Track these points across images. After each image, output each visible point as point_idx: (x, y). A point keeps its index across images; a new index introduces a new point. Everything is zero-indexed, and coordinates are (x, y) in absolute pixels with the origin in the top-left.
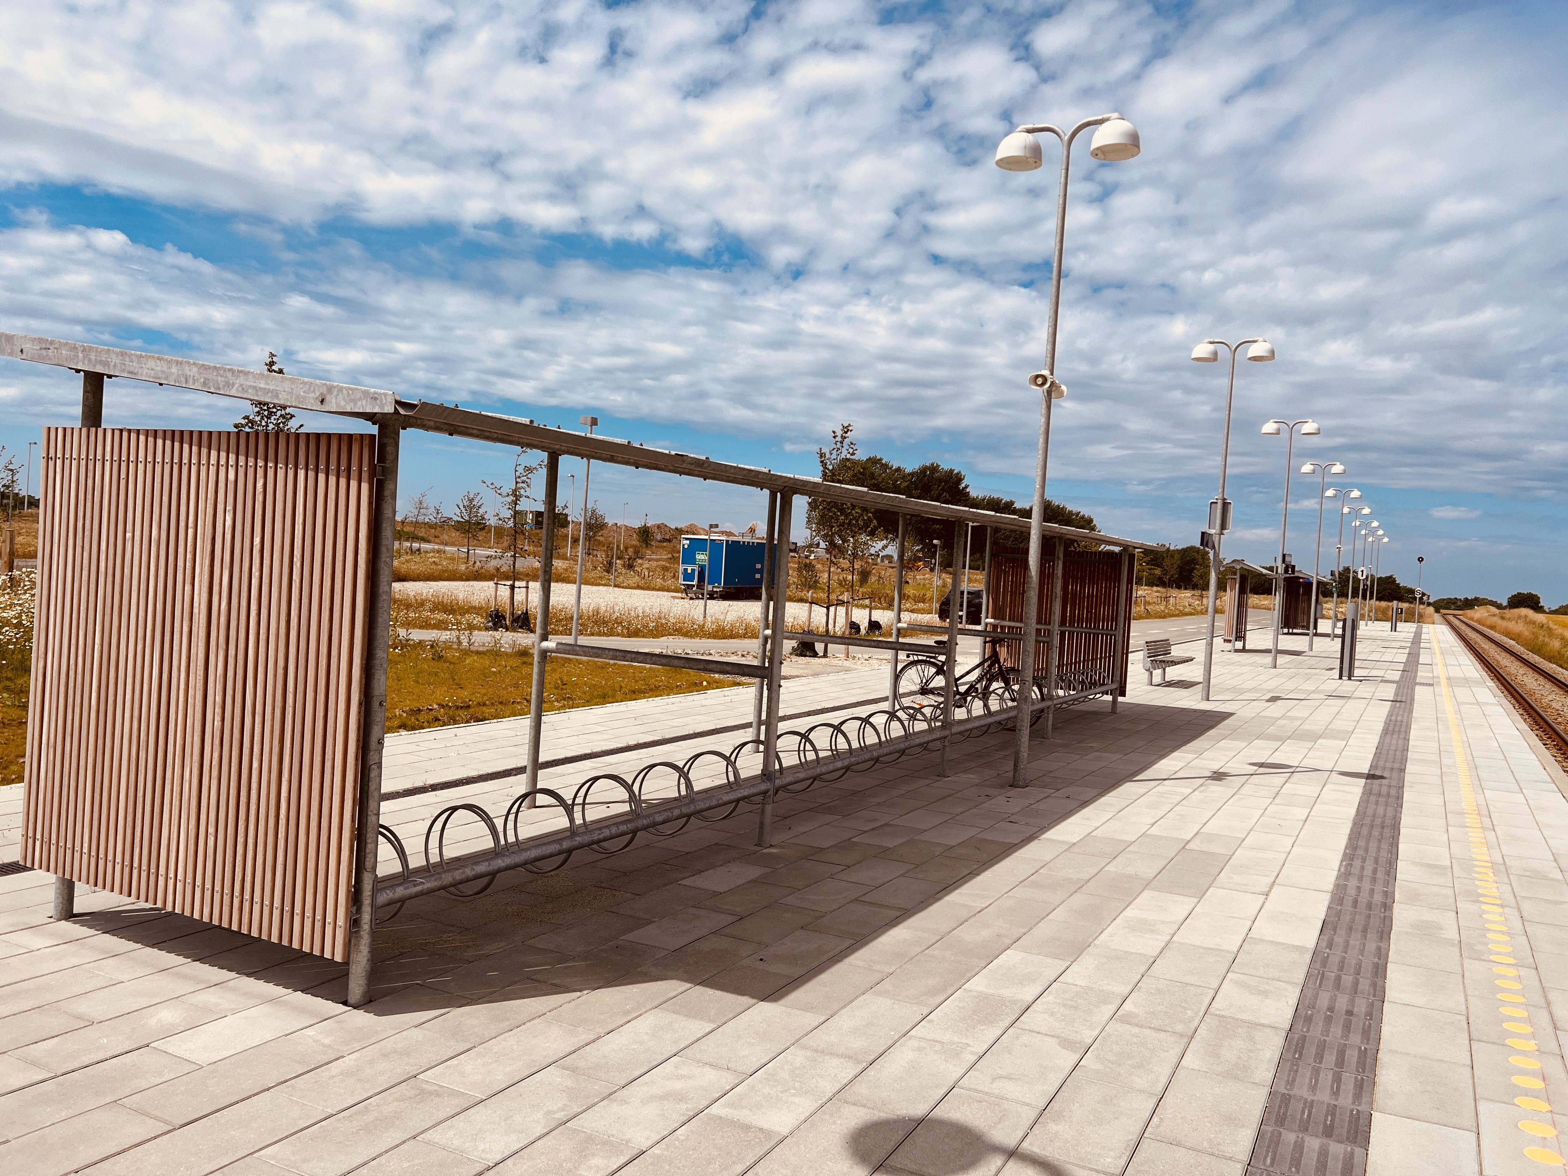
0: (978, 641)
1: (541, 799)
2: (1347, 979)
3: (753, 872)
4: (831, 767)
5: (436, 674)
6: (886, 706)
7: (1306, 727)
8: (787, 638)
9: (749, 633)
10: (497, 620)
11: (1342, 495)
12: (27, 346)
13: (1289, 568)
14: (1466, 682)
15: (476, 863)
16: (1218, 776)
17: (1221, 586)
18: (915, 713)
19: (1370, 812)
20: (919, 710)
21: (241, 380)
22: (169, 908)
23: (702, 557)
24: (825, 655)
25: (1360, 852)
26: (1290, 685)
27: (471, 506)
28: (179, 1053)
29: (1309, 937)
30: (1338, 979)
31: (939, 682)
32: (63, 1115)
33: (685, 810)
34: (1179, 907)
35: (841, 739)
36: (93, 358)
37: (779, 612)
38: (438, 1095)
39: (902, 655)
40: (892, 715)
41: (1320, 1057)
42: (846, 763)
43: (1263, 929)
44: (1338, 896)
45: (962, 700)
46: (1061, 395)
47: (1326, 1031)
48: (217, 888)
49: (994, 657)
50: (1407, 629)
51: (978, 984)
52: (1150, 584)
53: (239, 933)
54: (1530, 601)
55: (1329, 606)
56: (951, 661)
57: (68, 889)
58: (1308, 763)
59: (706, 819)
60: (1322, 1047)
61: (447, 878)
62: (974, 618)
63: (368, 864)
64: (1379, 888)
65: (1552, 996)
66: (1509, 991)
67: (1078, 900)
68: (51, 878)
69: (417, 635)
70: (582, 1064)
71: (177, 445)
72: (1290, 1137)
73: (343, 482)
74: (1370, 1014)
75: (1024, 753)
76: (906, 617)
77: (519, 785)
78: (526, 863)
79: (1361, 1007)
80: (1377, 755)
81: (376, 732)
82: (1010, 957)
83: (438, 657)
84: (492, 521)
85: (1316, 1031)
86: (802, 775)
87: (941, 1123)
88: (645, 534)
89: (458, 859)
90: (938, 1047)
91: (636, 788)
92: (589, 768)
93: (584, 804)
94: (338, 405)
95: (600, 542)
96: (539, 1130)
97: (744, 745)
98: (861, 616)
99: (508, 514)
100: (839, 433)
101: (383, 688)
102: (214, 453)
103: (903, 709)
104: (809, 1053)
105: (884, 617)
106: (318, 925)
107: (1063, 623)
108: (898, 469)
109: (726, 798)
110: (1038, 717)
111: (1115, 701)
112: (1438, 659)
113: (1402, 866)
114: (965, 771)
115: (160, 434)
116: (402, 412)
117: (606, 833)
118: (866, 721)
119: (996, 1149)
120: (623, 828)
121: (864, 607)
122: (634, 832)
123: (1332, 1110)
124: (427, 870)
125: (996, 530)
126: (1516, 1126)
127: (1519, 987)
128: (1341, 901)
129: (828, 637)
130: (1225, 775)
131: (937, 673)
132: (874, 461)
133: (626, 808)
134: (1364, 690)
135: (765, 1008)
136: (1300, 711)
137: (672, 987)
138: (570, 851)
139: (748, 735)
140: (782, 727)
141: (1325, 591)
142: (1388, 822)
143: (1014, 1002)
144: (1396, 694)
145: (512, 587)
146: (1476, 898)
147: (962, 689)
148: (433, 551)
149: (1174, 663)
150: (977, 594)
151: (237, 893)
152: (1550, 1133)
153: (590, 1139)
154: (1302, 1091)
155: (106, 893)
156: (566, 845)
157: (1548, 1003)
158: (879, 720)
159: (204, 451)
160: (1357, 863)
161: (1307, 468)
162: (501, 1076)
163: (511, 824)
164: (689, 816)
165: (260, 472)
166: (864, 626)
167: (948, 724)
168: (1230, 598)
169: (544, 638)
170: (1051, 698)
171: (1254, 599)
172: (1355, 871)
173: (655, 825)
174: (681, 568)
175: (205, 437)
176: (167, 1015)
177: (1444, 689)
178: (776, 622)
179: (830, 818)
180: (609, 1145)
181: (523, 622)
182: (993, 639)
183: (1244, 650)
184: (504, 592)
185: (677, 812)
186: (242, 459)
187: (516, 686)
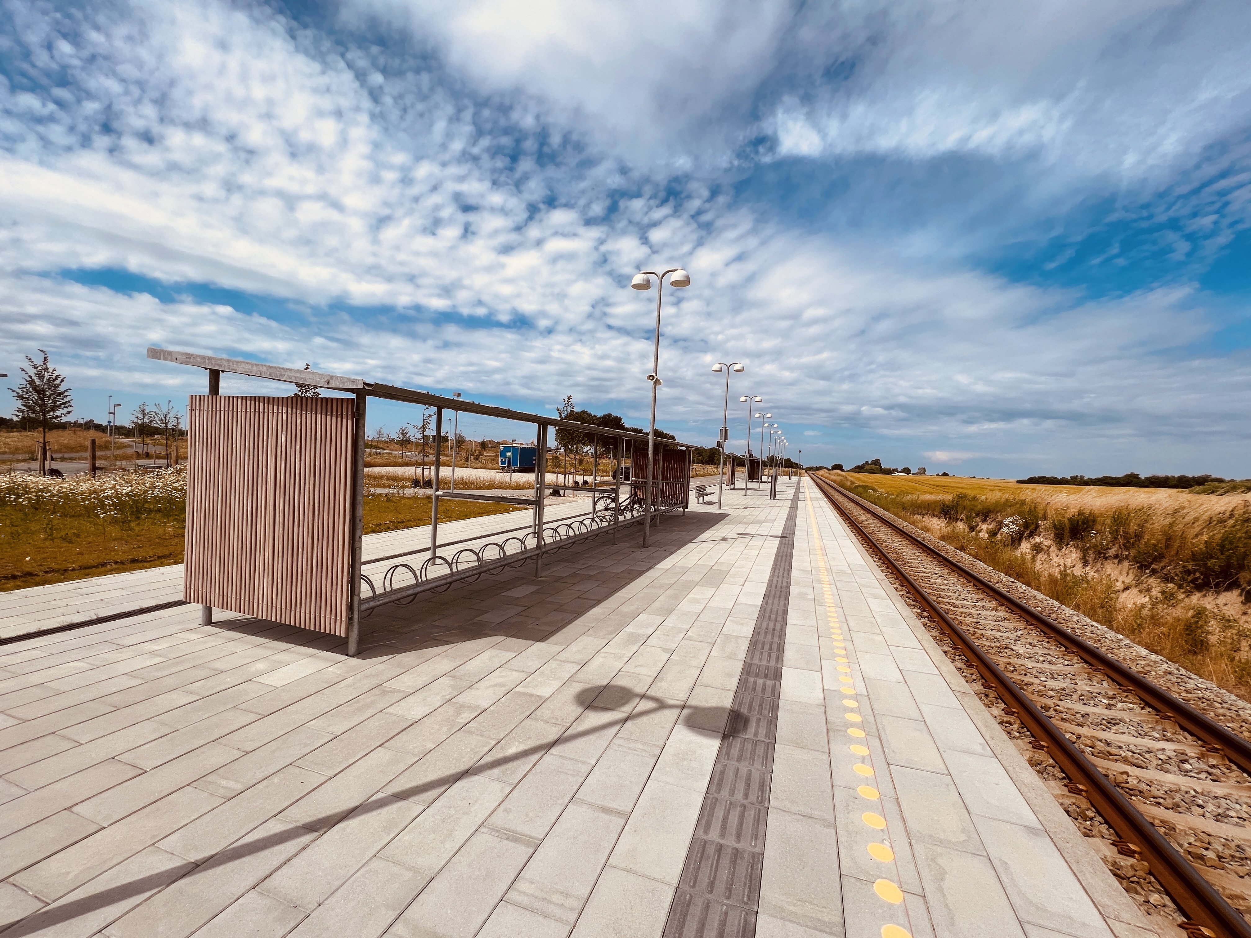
0: (628, 487)
1: (438, 561)
2: (773, 616)
3: (533, 588)
4: (567, 543)
5: (388, 508)
6: (590, 516)
7: (757, 518)
8: (546, 488)
9: (530, 487)
10: (416, 483)
11: (771, 426)
12: (179, 357)
13: (751, 455)
14: (817, 499)
15: (408, 590)
16: (724, 539)
17: (725, 464)
18: (602, 519)
19: (782, 550)
20: (604, 517)
21: (288, 373)
22: (260, 617)
23: (509, 454)
24: (564, 496)
25: (778, 567)
26: (752, 502)
27: (404, 433)
28: (266, 682)
29: (759, 601)
30: (770, 616)
31: (613, 505)
32: (207, 716)
33: (502, 563)
34: (709, 592)
35: (571, 531)
36: (213, 362)
37: (543, 478)
38: (392, 692)
39: (597, 495)
40: (593, 520)
41: (763, 647)
42: (573, 540)
43: (742, 599)
44: (770, 585)
45: (622, 512)
46: (660, 384)
47: (765, 638)
48: (283, 607)
49: (635, 494)
50: (795, 479)
51: (629, 629)
52: (698, 463)
53: (295, 626)
54: (838, 467)
55: (766, 471)
56: (617, 496)
57: (208, 611)
58: (758, 533)
59: (512, 567)
60: (764, 643)
61: (394, 597)
62: (627, 478)
63: (356, 592)
64: (785, 580)
65: (848, 618)
66: (833, 617)
67: (669, 592)
68: (200, 606)
69: (379, 491)
70: (458, 674)
71: (257, 403)
72: (752, 680)
73: (339, 420)
74: (781, 629)
75: (648, 534)
76: (598, 478)
77: (428, 555)
78: (431, 589)
79: (778, 627)
80: (784, 528)
81: (358, 533)
82: (642, 617)
83: (389, 500)
84: (413, 439)
85: (761, 637)
86: (554, 547)
87: (614, 686)
88: (483, 445)
89: (399, 589)
90: (613, 655)
91: (480, 555)
92: (459, 547)
93: (457, 563)
94: (336, 384)
95: (463, 449)
96: (439, 704)
97: (528, 534)
98: (579, 479)
99: (420, 436)
100: (566, 400)
101: (361, 513)
102: (275, 407)
103: (598, 517)
104: (558, 662)
105: (589, 479)
106: (333, 621)
107: (663, 479)
108: (595, 416)
109: (520, 558)
110: (653, 518)
111: (684, 510)
112: (807, 490)
113: (794, 573)
114: (624, 542)
115: (249, 398)
116: (366, 388)
117: (467, 574)
118: (582, 522)
119: (637, 695)
120: (475, 572)
121: (581, 475)
122: (480, 574)
123: (767, 668)
124: (385, 594)
125: (635, 441)
126: (836, 668)
127: (836, 615)
128: (771, 586)
129: (565, 488)
130: (727, 539)
131: (612, 502)
132: (584, 412)
133: (476, 563)
134: (779, 503)
135: (538, 644)
136: (756, 513)
137: (499, 638)
138: (451, 583)
139: (531, 530)
140: (545, 526)
141: (765, 464)
142: (789, 554)
143: (643, 635)
144: (791, 504)
145: (423, 469)
146: (820, 582)
147: (622, 508)
148: (386, 453)
149: (707, 495)
150: (629, 468)
151: (293, 609)
152: (848, 670)
153: (462, 706)
154: (756, 661)
155: (228, 612)
156: (449, 580)
157: (847, 621)
158: (587, 522)
159: (271, 406)
160: (777, 571)
161: (757, 415)
162: (420, 683)
163: (423, 573)
164: (504, 566)
165: (299, 416)
166: (581, 483)
167: (616, 522)
168: (729, 468)
169: (437, 490)
170: (658, 510)
171: (738, 469)
172: (776, 574)
173: (489, 570)
174: (500, 459)
175: (271, 400)
176: (261, 666)
177: (809, 502)
178: (541, 480)
179: (568, 564)
180: (470, 708)
181: (428, 484)
182: (635, 487)
183: (734, 489)
184: (419, 470)
185: (499, 564)
186: (289, 410)
187: (426, 512)
